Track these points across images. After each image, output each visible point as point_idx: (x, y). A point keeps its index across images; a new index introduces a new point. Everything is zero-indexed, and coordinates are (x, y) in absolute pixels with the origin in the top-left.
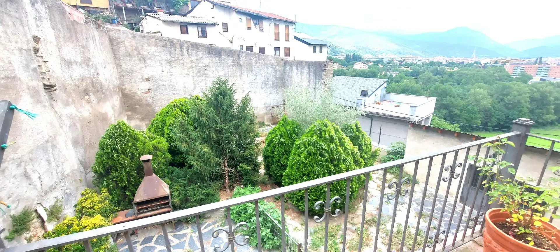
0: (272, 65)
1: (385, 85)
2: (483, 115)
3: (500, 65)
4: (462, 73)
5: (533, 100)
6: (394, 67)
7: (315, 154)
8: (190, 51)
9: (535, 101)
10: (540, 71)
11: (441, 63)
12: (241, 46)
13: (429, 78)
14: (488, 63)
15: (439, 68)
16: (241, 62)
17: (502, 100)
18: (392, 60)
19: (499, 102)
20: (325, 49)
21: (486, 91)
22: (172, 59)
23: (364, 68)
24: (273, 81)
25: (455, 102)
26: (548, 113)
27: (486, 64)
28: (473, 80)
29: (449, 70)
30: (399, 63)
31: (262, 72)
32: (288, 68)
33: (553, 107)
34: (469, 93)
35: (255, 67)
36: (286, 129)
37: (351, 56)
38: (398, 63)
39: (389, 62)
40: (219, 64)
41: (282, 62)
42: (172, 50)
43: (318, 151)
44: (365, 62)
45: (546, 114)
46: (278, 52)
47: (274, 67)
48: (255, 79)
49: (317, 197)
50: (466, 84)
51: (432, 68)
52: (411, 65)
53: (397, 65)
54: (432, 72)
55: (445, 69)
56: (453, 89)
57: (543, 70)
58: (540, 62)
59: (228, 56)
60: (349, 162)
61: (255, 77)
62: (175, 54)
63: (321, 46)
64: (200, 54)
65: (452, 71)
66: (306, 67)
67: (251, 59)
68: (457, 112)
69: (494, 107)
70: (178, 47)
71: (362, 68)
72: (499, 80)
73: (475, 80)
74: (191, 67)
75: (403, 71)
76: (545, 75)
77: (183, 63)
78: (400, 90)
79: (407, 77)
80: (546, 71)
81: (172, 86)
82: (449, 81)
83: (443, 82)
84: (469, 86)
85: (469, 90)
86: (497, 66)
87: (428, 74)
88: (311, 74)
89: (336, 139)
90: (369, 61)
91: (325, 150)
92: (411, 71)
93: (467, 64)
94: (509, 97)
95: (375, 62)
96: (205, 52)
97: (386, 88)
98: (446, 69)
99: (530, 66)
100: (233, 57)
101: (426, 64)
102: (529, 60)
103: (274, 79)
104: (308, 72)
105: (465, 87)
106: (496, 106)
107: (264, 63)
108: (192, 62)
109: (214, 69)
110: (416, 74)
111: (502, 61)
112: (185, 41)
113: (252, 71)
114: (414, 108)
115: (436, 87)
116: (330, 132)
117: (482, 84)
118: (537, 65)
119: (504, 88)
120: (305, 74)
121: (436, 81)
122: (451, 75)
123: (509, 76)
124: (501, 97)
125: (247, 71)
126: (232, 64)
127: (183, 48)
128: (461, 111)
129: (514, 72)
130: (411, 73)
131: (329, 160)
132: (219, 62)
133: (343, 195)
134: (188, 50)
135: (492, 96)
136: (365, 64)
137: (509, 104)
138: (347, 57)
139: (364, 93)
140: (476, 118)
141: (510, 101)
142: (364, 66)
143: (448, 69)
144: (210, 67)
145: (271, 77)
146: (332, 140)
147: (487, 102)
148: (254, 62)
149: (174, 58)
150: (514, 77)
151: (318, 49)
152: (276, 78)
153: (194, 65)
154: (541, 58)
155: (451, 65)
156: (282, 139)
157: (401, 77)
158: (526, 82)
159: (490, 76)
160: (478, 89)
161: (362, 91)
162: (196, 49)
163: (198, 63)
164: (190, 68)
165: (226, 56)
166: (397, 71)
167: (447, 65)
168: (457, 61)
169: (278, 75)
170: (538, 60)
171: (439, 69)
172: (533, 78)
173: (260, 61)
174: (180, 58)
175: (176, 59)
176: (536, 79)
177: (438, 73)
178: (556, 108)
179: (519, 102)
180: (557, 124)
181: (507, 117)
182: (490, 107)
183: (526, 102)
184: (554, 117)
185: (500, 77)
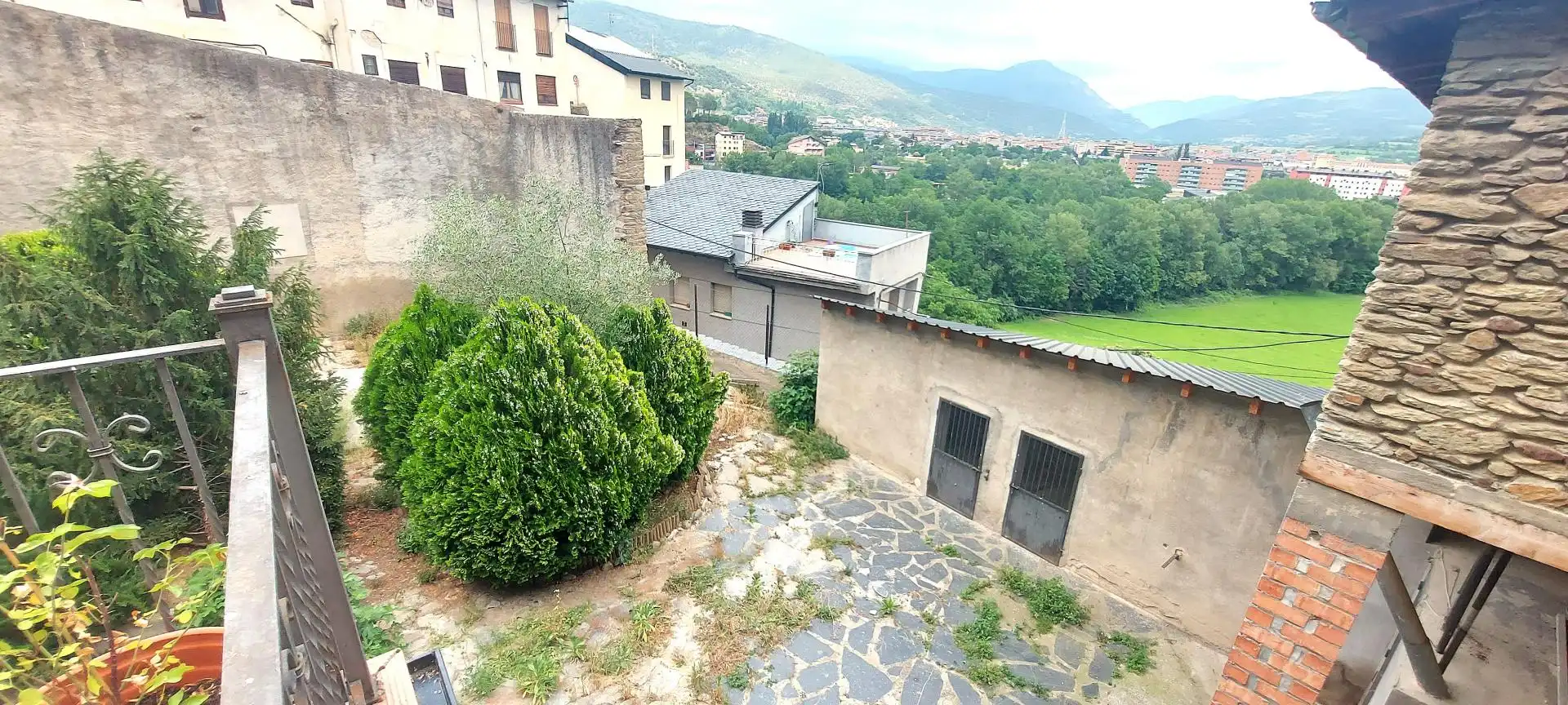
0: (464, 126)
1: (812, 198)
2: (1074, 275)
3: (1112, 157)
4: (1035, 175)
5: (1168, 239)
6: (890, 154)
8: (111, 58)
9: (1172, 241)
10: (1185, 174)
11: (994, 148)
12: (370, 62)
13: (967, 185)
14: (1089, 153)
15: (988, 159)
16: (340, 112)
17: (1111, 240)
18: (886, 136)
19: (1105, 245)
20: (678, 94)
21: (1080, 217)
22: (29, 84)
23: (815, 153)
24: (471, 178)
25: (1018, 245)
26: (1194, 268)
27: (1085, 154)
28: (1056, 192)
29: (1010, 167)
31: (429, 146)
32: (520, 139)
33: (1202, 254)
34: (1047, 222)
35: (400, 128)
37: (783, 117)
38: (898, 142)
39: (878, 141)
40: (249, 114)
41: (499, 116)
42: (25, 48)
44: (821, 135)
45: (1191, 271)
46: (514, 86)
47: (473, 131)
48: (403, 170)
50: (1042, 201)
51: (973, 161)
52: (928, 150)
53: (896, 148)
54: (973, 169)
55: (1001, 164)
57: (1190, 173)
58: (1187, 156)
59: (289, 87)
61: (402, 164)
62: (42, 66)
63: (668, 81)
64: (164, 73)
65: (1017, 168)
66: (571, 137)
67: (380, 102)
68: (1022, 268)
70: (52, 38)
71: (808, 152)
72: (1109, 194)
73: (1060, 191)
74: (127, 119)
75: (911, 166)
76: (1192, 185)
77: (87, 104)
79: (919, 182)
80: (1195, 175)
82: (1008, 194)
83: (994, 196)
84: (1048, 207)
85: (1045, 217)
86: (1105, 161)
87: (964, 174)
90: (829, 134)
92: (927, 165)
93: (1048, 153)
94: (1123, 233)
95: (844, 137)
96: (185, 67)
98: (1005, 164)
99: (1167, 163)
100: (307, 92)
101: (961, 150)
102: (1167, 148)
103: (476, 171)
104: (574, 151)
105: (1040, 208)
106: (1098, 253)
107: (434, 117)
108: (127, 99)
109: (232, 129)
110: (938, 174)
111: (1116, 148)
112: (83, 20)
113: (388, 141)
115: (976, 207)
117: (1074, 202)
118: (1179, 160)
119: (1115, 211)
120: (568, 158)
121: (980, 191)
122: (1014, 178)
123: (1127, 185)
124: (1109, 232)
125: (372, 141)
126: (306, 114)
127: (78, 48)
128: (1029, 265)
129: (1137, 176)
130: (928, 170)
132: (249, 105)
134: (101, 55)
135: (1091, 229)
136: (817, 143)
137: (1124, 248)
138: (772, 120)
139: (752, 219)
140: (1059, 283)
141: (1126, 241)
142: (815, 148)
143: (1008, 163)
144: (211, 122)
145: (466, 163)
147: (1081, 245)
148: (393, 112)
149: (37, 80)
150: (1138, 186)
151: (656, 89)
152: (484, 169)
153: (137, 111)
154: (1187, 145)
155: (1015, 154)
157: (904, 182)
158: (1157, 199)
160: (1065, 215)
161: (746, 212)
162: (140, 55)
163: (158, 107)
164: (122, 123)
165: (277, 87)
166: (895, 163)
167: (1006, 155)
169: (491, 156)
170: (1183, 151)
172: (1173, 190)
173: (417, 112)
174: (71, 82)
175: (51, 84)
176: (1177, 192)
177: (986, 173)
178: (1207, 257)
179: (1141, 244)
180: (1208, 291)
181: (1119, 278)
182: (1087, 255)
183: (1154, 244)
184: (1205, 278)
185: (1110, 186)
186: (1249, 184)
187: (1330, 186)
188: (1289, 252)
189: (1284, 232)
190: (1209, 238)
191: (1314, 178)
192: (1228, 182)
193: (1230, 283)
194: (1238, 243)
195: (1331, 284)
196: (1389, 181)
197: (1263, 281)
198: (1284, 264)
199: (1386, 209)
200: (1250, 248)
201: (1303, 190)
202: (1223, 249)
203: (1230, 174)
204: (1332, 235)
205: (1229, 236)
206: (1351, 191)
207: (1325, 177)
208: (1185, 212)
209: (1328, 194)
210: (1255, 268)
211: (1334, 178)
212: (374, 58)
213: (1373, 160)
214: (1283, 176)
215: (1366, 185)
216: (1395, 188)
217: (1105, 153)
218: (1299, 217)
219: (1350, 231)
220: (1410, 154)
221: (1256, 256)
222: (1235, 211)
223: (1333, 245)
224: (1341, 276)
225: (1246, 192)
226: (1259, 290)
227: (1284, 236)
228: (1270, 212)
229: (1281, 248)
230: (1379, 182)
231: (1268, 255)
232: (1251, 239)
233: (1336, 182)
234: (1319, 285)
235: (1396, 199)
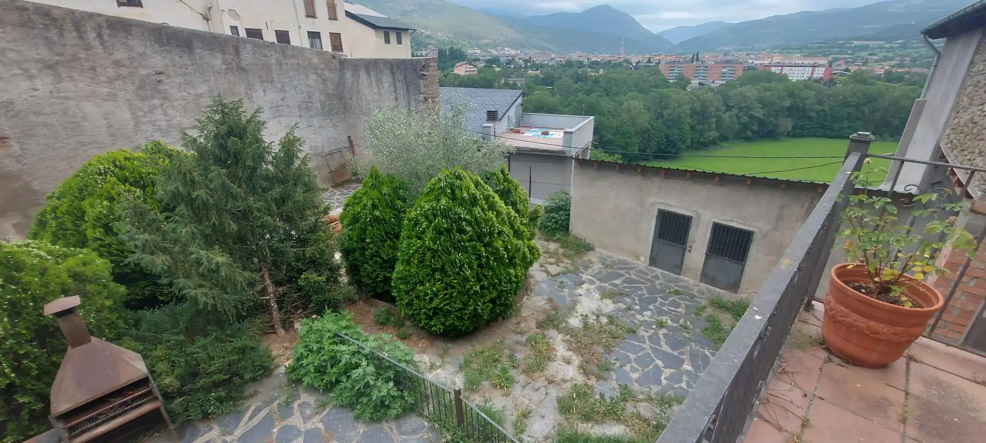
0: (315, 69)
1: (520, 100)
2: (641, 139)
3: (654, 64)
4: (610, 78)
5: (694, 112)
6: (518, 71)
7: (448, 231)
8: (105, 37)
9: (696, 113)
10: (698, 71)
11: (581, 63)
12: (234, 29)
13: (569, 87)
14: (639, 62)
15: (579, 70)
16: (243, 64)
17: (661, 115)
18: (513, 59)
19: (657, 119)
20: (406, 39)
21: (642, 103)
22: (57, 58)
23: (472, 73)
24: (320, 101)
25: (606, 122)
26: (710, 129)
27: (637, 63)
28: (625, 88)
29: (593, 74)
30: (523, 63)
31: (295, 83)
32: (348, 75)
34: (622, 107)
35: (279, 72)
36: (380, 192)
37: (448, 51)
39: (509, 63)
40: (191, 69)
41: (334, 61)
42: (53, 34)
43: (454, 225)
44: (473, 61)
45: (708, 131)
46: (317, 40)
47: (320, 72)
48: (282, 99)
49: (463, 304)
50: (617, 94)
51: (570, 72)
53: (521, 67)
54: (571, 77)
55: (587, 73)
57: (701, 71)
58: (697, 60)
59: (212, 50)
60: (507, 235)
61: (281, 95)
62: (65, 45)
63: (400, 32)
64: (137, 45)
65: (597, 75)
66: (387, 71)
67: (265, 56)
68: (609, 136)
69: (652, 126)
70: (69, 26)
71: (467, 73)
72: (655, 87)
73: (627, 87)
74: (118, 77)
75: (532, 77)
76: (703, 78)
77: (93, 69)
79: (539, 87)
80: (704, 72)
81: (72, 126)
82: (595, 91)
83: (587, 92)
84: (621, 97)
85: (621, 104)
86: (650, 66)
87: (567, 80)
88: (399, 85)
89: (481, 199)
90: (478, 60)
91: (466, 220)
92: (542, 76)
93: (615, 64)
94: (668, 110)
95: (488, 61)
96: (150, 41)
97: (522, 105)
98: (589, 72)
99: (687, 65)
100: (223, 53)
101: (562, 65)
102: (685, 56)
103: (323, 97)
104: (390, 80)
105: (616, 98)
106: (654, 124)
107: (297, 64)
108: (117, 64)
109: (180, 80)
110: (549, 81)
111: (655, 58)
112: (87, 13)
113: (272, 81)
114: (569, 135)
116: (469, 188)
117: (637, 94)
118: (694, 63)
119: (662, 97)
120: (386, 85)
121: (578, 91)
122: (596, 81)
123: (665, 80)
124: (659, 111)
125: (262, 82)
126: (224, 67)
127: (85, 32)
128: (614, 134)
129: (670, 75)
130: (543, 79)
131: (475, 237)
132: (189, 63)
133: (504, 291)
134: (100, 36)
135: (649, 110)
136: (472, 66)
137: (669, 120)
138: (441, 53)
139: (492, 116)
140: (633, 144)
141: (670, 115)
142: (471, 70)
143: (592, 72)
144: (168, 77)
145: (317, 94)
146: (474, 201)
147: (644, 119)
148: (274, 62)
149: (61, 55)
150: (671, 81)
151: (393, 37)
152: (328, 96)
153: (124, 71)
154: (698, 53)
155: (594, 66)
156: (377, 213)
157: (529, 88)
158: (684, 88)
159: (644, 81)
160: (632, 102)
161: (489, 112)
162: (123, 34)
163: (136, 68)
164: (115, 80)
165: (206, 50)
167: (589, 67)
168: (602, 59)
169: (331, 89)
170: (695, 57)
171: (579, 72)
172: (692, 82)
173: (287, 61)
174: (83, 55)
175: (70, 57)
176: (695, 82)
177: (578, 79)
178: (717, 121)
179: (679, 117)
180: (719, 143)
181: (667, 138)
182: (648, 126)
183: (687, 116)
184: (717, 134)
185: (655, 82)
186: (736, 76)
187: (783, 73)
188: (764, 115)
189: (759, 103)
190: (718, 110)
191: (773, 69)
192: (724, 75)
193: (730, 136)
194: (735, 111)
195: (789, 133)
196: (816, 69)
197: (750, 134)
198: (761, 122)
199: (816, 85)
200: (741, 114)
201: (770, 77)
202: (726, 116)
203: (724, 70)
204: (787, 103)
205: (729, 108)
206: (795, 76)
207: (780, 68)
208: (703, 95)
209: (783, 78)
210: (745, 126)
211: (785, 68)
212: (236, 28)
213: (805, 56)
214: (754, 68)
215: (803, 72)
216: (819, 72)
217: (649, 61)
218: (768, 93)
219: (797, 100)
220: (825, 51)
221: (745, 119)
222: (731, 92)
223: (789, 109)
224: (794, 127)
225: (736, 80)
226: (748, 139)
227: (760, 105)
228: (752, 92)
229: (758, 113)
230: (811, 69)
231: (752, 117)
232: (741, 109)
233: (786, 70)
234: (782, 134)
235: (821, 78)
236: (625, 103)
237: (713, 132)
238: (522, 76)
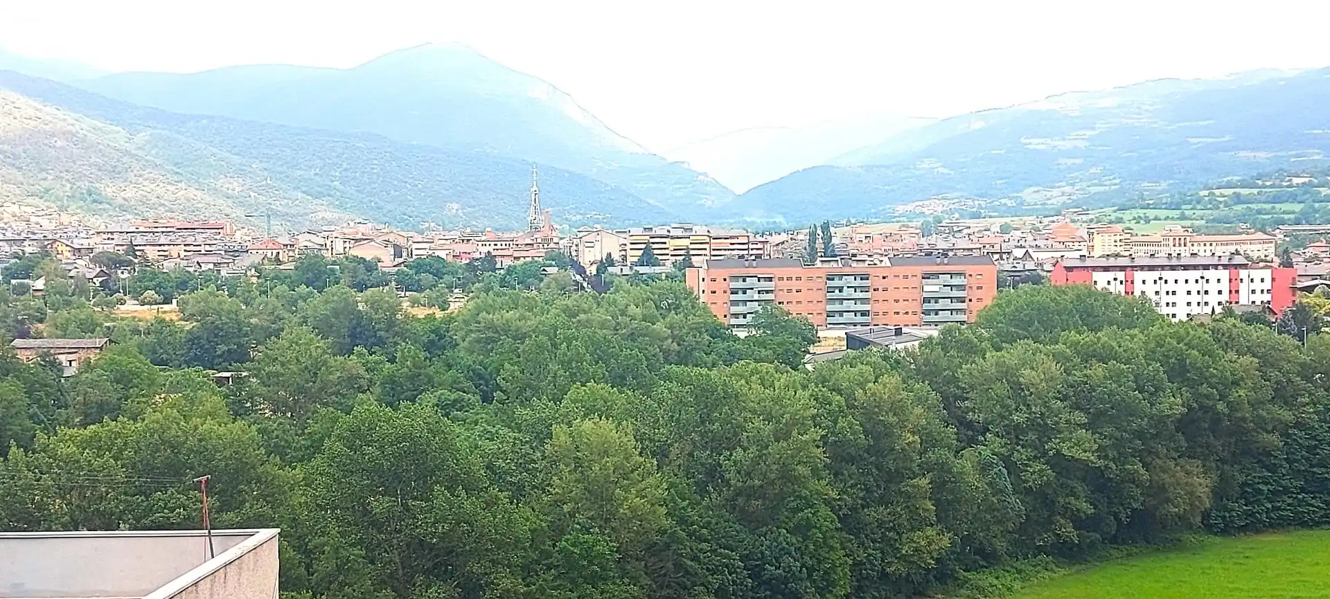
2: (646, 581)
3: (667, 268)
4: (491, 327)
5: (841, 457)
9: (852, 460)
10: (837, 294)
11: (370, 266)
13: (314, 371)
14: (610, 261)
15: (360, 297)
17: (714, 473)
18: (45, 254)
19: (702, 490)
21: (630, 426)
26: (919, 523)
27: (602, 265)
28: (553, 366)
29: (421, 313)
30: (94, 269)
33: (924, 482)
39: (25, 268)
45: (913, 529)
50: (526, 392)
51: (318, 303)
53: (81, 288)
54: (323, 329)
55: (394, 309)
56: (460, 435)
57: (847, 293)
65: (439, 314)
69: (682, 521)
73: (566, 364)
76: (859, 319)
78: (121, 476)
79: (174, 374)
80: (859, 294)
82: (431, 384)
83: (395, 393)
84: (542, 407)
85: (543, 435)
86: (652, 278)
87: (303, 341)
92: (188, 326)
93: (510, 271)
94: (738, 454)
98: (405, 305)
99: (793, 272)
101: (279, 278)
102: (783, 237)
105: (522, 412)
106: (693, 514)
110: (222, 348)
111: (672, 243)
115: (355, 432)
117: (603, 389)
118: (818, 264)
121: (354, 384)
122: (436, 341)
123: (718, 332)
124: (702, 455)
128: (527, 571)
129: (734, 309)
130: (193, 339)
135: (661, 453)
137: (750, 493)
141: (748, 473)
143: (414, 303)
147: (649, 498)
150: (742, 334)
154: (826, 227)
155: (426, 278)
158: (792, 360)
159: (632, 336)
160: (588, 425)
167: (406, 284)
168: (460, 248)
170: (819, 245)
171: (361, 307)
172: (820, 334)
176: (831, 339)
177: (355, 333)
178: (938, 486)
179: (787, 475)
180: (962, 574)
181: (755, 573)
182: (667, 523)
183: (815, 472)
184: (945, 542)
185: (680, 340)
186: (976, 307)
187: (1136, 292)
188: (1101, 452)
189: (1077, 407)
190: (929, 442)
191: (1101, 279)
192: (933, 306)
193: (1001, 545)
194: (992, 445)
195: (1206, 516)
196: (1243, 273)
197: (1069, 531)
198: (1098, 481)
199: (1257, 333)
200: (1021, 455)
202: (966, 463)
203: (931, 287)
204: (1173, 403)
205: (971, 433)
206: (1181, 298)
207: (1120, 275)
208: (862, 385)
209: (1139, 312)
210: (1042, 500)
211: (1139, 276)
213: (1197, 230)
214: (1037, 280)
215: (1202, 286)
216: (1257, 286)
217: (647, 257)
218: (1097, 371)
219: (1204, 389)
220: (1259, 212)
221: (1037, 475)
222: (967, 370)
223: (1185, 424)
224: (1219, 494)
225: (978, 325)
227: (1081, 417)
228: (1038, 366)
229: (1083, 446)
230: (1224, 274)
231: (1060, 464)
232: (1015, 433)
233: (1145, 284)
234: (1183, 522)
235: (1267, 308)
236: (561, 433)
237: (930, 532)
238: (88, 327)
